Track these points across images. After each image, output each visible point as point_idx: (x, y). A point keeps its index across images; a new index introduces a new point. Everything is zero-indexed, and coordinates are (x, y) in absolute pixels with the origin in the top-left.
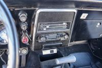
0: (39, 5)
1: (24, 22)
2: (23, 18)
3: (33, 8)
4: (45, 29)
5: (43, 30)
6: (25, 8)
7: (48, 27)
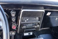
0: (23, 7)
1: (14, 17)
2: (13, 14)
3: (19, 9)
4: (26, 21)
5: (25, 21)
6: (15, 9)
7: (27, 20)
